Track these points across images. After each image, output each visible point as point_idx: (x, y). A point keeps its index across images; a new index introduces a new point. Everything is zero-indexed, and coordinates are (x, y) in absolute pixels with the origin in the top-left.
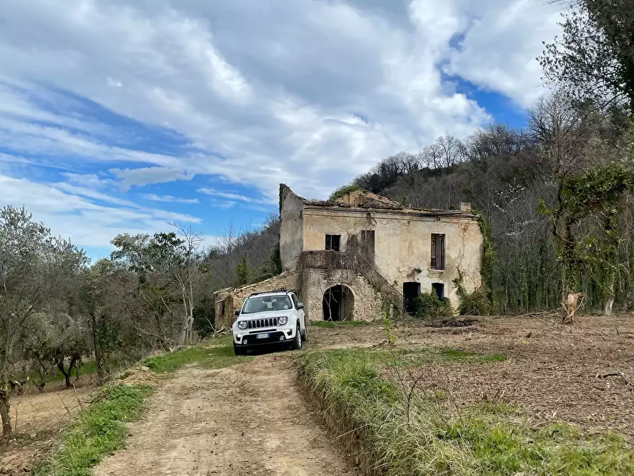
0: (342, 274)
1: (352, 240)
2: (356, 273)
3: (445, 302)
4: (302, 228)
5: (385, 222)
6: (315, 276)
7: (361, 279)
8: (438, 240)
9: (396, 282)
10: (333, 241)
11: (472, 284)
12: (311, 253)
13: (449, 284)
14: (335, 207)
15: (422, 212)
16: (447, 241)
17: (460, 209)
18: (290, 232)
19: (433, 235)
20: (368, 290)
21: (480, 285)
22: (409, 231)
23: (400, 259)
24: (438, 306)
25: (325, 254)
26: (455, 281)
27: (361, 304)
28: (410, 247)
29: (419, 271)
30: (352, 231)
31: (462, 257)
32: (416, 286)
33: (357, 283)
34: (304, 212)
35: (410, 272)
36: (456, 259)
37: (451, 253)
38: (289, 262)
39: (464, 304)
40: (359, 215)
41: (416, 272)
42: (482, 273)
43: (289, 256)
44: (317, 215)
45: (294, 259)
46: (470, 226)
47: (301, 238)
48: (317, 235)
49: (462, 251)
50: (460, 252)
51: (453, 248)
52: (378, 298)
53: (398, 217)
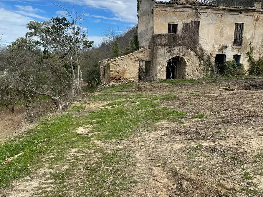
0: (180, 49)
1: (186, 27)
2: (188, 48)
3: (241, 66)
4: (153, 20)
5: (206, 15)
6: (162, 50)
7: (191, 53)
8: (239, 27)
9: (211, 54)
10: (173, 28)
11: (258, 55)
12: (160, 35)
13: (244, 55)
14: (175, 5)
15: (231, 8)
16: (245, 27)
17: (254, 6)
18: (144, 23)
19: (236, 23)
20: (195, 59)
22: (221, 21)
23: (214, 40)
24: (236, 69)
25: (168, 36)
26: (248, 53)
27: (190, 68)
28: (222, 32)
29: (226, 47)
30: (185, 21)
31: (253, 38)
32: (224, 56)
33: (189, 55)
34: (154, 9)
35: (220, 48)
36: (249, 39)
37: (247, 35)
38: (144, 43)
39: (252, 67)
40: (190, 10)
41: (224, 48)
43: (144, 39)
44: (163, 10)
45: (147, 41)
46: (260, 18)
47: (152, 26)
48: (163, 24)
49: (254, 34)
50: (252, 35)
51: (248, 33)
52: (202, 64)
53: (215, 12)
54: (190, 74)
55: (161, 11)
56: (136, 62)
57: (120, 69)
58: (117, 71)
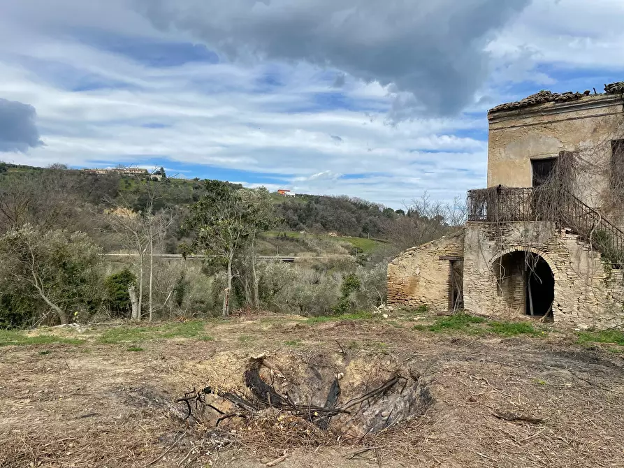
2: (559, 227)
6: (472, 233)
7: (570, 240)
20: (589, 263)
33: (561, 250)
34: (489, 127)
54: (568, 309)
55: (507, 130)
57: (404, 276)
58: (401, 280)
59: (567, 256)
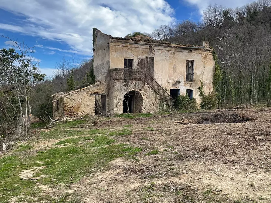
0: (136, 84)
1: (141, 62)
2: (144, 83)
3: (193, 100)
4: (109, 54)
5: (160, 52)
6: (118, 85)
7: (147, 87)
8: (190, 64)
9: (166, 89)
10: (129, 63)
11: (208, 90)
12: (116, 69)
13: (196, 90)
14: (130, 41)
15: (182, 46)
16: (195, 64)
17: (202, 45)
18: (100, 57)
19: (187, 60)
20: (151, 94)
21: (212, 90)
22: (174, 58)
23: (168, 75)
24: (189, 102)
25: (124, 71)
26: (199, 88)
27: (146, 102)
28: (175, 67)
29: (179, 82)
30: (140, 57)
32: (177, 91)
33: (145, 89)
34: (110, 44)
35: (174, 83)
36: (200, 75)
37: (197, 72)
38: (100, 76)
39: (204, 101)
40: (144, 47)
41: (177, 83)
42: (214, 83)
43: (100, 73)
44: (119, 46)
45: (103, 74)
46: (208, 56)
47: (108, 61)
48: (119, 59)
49: (203, 70)
50: (202, 71)
51: (199, 69)
52: (157, 98)
53: (168, 49)
54: (146, 108)
55: (117, 46)
56: (91, 96)
57: (74, 103)
58: (72, 105)
59: (146, 92)
